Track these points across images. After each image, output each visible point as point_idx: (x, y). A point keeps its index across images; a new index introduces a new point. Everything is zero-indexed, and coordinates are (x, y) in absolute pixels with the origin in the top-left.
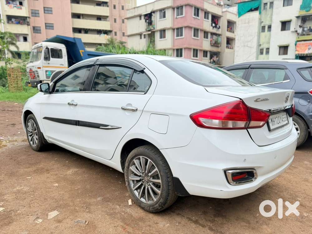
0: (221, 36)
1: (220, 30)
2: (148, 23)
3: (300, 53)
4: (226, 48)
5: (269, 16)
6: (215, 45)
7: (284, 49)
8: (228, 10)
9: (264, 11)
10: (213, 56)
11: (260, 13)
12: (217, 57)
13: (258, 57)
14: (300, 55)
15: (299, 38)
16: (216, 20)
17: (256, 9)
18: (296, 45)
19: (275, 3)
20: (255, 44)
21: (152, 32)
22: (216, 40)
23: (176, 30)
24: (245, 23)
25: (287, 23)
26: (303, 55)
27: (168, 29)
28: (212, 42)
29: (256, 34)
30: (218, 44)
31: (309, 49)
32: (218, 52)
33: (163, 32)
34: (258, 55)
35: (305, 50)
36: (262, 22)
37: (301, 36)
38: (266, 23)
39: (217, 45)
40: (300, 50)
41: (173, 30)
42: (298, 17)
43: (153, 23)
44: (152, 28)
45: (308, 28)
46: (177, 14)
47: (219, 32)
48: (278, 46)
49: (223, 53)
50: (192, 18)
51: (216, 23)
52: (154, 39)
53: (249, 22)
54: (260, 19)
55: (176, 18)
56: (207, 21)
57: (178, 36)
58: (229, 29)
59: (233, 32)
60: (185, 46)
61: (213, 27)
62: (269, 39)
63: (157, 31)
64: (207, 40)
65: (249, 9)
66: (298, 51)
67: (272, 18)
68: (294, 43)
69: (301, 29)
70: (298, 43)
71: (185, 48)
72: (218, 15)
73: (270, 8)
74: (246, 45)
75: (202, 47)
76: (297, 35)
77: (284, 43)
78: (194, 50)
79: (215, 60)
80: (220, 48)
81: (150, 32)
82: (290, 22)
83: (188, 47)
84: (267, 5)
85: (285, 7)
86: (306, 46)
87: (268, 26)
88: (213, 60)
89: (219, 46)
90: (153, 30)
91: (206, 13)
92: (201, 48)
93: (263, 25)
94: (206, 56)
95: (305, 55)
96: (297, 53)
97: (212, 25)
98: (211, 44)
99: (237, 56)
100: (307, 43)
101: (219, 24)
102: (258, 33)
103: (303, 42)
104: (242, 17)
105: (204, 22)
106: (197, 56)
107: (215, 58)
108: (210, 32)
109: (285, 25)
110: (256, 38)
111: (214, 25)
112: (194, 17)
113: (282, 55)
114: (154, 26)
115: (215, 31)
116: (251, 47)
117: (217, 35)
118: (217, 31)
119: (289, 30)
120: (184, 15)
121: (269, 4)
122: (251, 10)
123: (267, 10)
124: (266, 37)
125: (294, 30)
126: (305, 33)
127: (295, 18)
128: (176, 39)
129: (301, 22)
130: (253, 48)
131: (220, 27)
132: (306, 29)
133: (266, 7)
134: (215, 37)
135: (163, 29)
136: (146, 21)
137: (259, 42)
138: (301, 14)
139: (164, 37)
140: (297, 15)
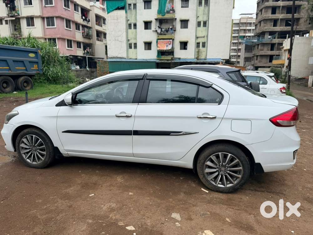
0: (91, 29)
1: (90, 23)
2: (10, 8)
3: (161, 49)
4: (97, 40)
5: (133, 15)
6: (87, 37)
7: (148, 45)
8: (95, 5)
9: (129, 10)
10: (86, 47)
11: (126, 12)
12: (90, 49)
13: (128, 50)
14: (161, 51)
15: (158, 37)
16: (86, 13)
17: (123, 8)
18: (157, 42)
19: (137, 5)
20: (124, 39)
21: (16, 18)
22: (88, 32)
23: (45, 19)
24: (114, 20)
25: (149, 24)
26: (163, 51)
27: (37, 17)
28: (84, 34)
29: (125, 30)
30: (90, 36)
31: (167, 46)
32: (90, 43)
33: (30, 20)
34: (128, 49)
35: (164, 47)
36: (129, 20)
37: (160, 36)
38: (132, 21)
39: (89, 38)
40: (161, 47)
41: (42, 19)
42: (156, 19)
43: (16, 9)
44: (16, 14)
45: (165, 29)
46: (45, 2)
47: (89, 25)
48: (144, 42)
49: (95, 45)
50: (63, 9)
51: (86, 16)
52: (20, 26)
53: (118, 19)
54: (126, 17)
55: (45, 7)
56: (78, 14)
57: (48, 25)
58: (97, 22)
59: (101, 25)
60: (58, 36)
61: (84, 20)
62: (136, 35)
63: (23, 18)
64: (79, 32)
65: (116, 7)
66: (159, 47)
67: (136, 17)
68: (156, 40)
69: (160, 30)
70: (159, 41)
71: (58, 38)
72: (87, 8)
73: (134, 9)
74: (117, 39)
75: (75, 38)
76: (157, 34)
77: (148, 40)
78: (68, 40)
79: (88, 51)
80: (91, 40)
81: (14, 19)
82: (151, 22)
83: (61, 37)
84: (131, 6)
85: (146, 10)
86: (165, 44)
87: (134, 24)
88: (87, 51)
89: (91, 38)
90: (17, 16)
91: (76, 5)
92: (74, 40)
93: (129, 23)
94: (80, 47)
95: (164, 51)
96: (158, 49)
97: (82, 18)
98: (83, 36)
99: (110, 49)
100: (165, 42)
101: (88, 17)
102: (126, 29)
103: (162, 40)
104: (110, 14)
105: (75, 14)
106: (71, 47)
107: (88, 49)
108: (81, 24)
109: (147, 25)
110: (125, 34)
111: (84, 18)
112: (65, 8)
113: (147, 50)
114: (18, 12)
115: (85, 23)
116: (121, 42)
117: (88, 28)
118: (87, 24)
119: (151, 29)
120: (54, 5)
121: (132, 5)
122: (118, 9)
123: (131, 10)
124: (132, 33)
125: (154, 30)
126: (162, 33)
127: (155, 20)
128: (47, 28)
129: (159, 24)
130: (123, 42)
131: (89, 20)
132: (163, 30)
133: (130, 7)
134: (86, 29)
135: (31, 16)
136: (7, 6)
137: (127, 38)
138: (159, 17)
139: (33, 25)
140: (156, 18)
